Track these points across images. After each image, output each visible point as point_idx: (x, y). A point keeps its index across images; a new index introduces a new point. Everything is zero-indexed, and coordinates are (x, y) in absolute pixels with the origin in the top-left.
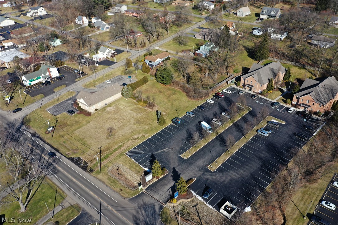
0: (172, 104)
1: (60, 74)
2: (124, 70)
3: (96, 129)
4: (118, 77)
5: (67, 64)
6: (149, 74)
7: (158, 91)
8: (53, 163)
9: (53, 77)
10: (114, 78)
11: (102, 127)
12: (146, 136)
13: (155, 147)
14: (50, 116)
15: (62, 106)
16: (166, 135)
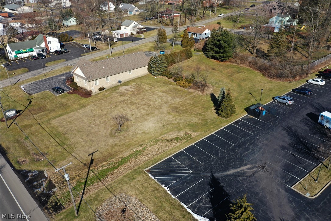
0: (239, 85)
1: (62, 48)
3: (94, 119)
5: (77, 41)
7: (209, 69)
9: (52, 50)
11: (105, 115)
12: (194, 135)
13: (218, 160)
14: (23, 94)
15: (47, 83)
16: (240, 136)
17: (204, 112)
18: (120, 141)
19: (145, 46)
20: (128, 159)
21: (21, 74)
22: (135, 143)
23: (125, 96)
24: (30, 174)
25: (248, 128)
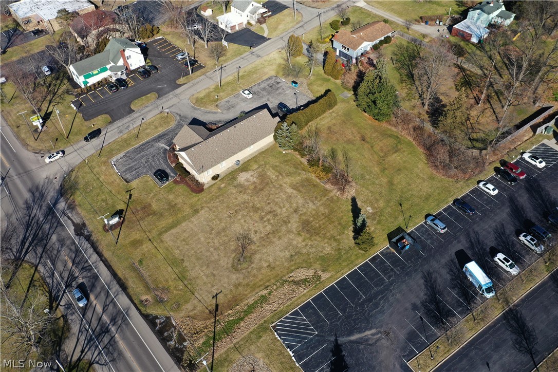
0: (391, 183)
1: (148, 61)
2: (282, 62)
3: (211, 236)
4: (268, 83)
5: (164, 34)
6: (339, 82)
7: (358, 138)
8: (110, 326)
9: (132, 68)
10: (259, 84)
11: (224, 230)
12: (324, 276)
13: (345, 319)
14: (118, 180)
15: (143, 157)
16: (373, 284)
17: (340, 234)
20: (254, 308)
22: (261, 283)
23: (245, 193)
24: (158, 321)
25: (385, 271)
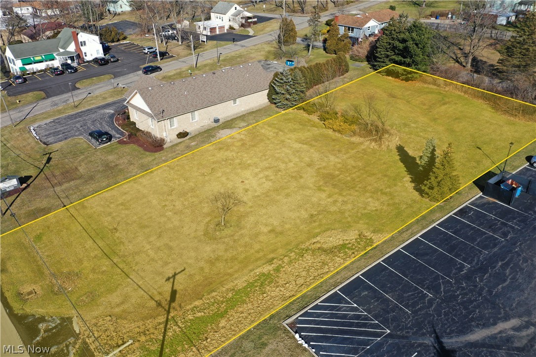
0: (451, 130)
5: (132, 40)
7: (385, 95)
13: (441, 303)
14: (33, 144)
15: (79, 121)
16: (478, 245)
17: (389, 187)
18: (226, 250)
19: (258, 50)
20: (247, 295)
21: (31, 103)
22: (258, 255)
23: (227, 150)
24: (42, 326)
25: (491, 226)
